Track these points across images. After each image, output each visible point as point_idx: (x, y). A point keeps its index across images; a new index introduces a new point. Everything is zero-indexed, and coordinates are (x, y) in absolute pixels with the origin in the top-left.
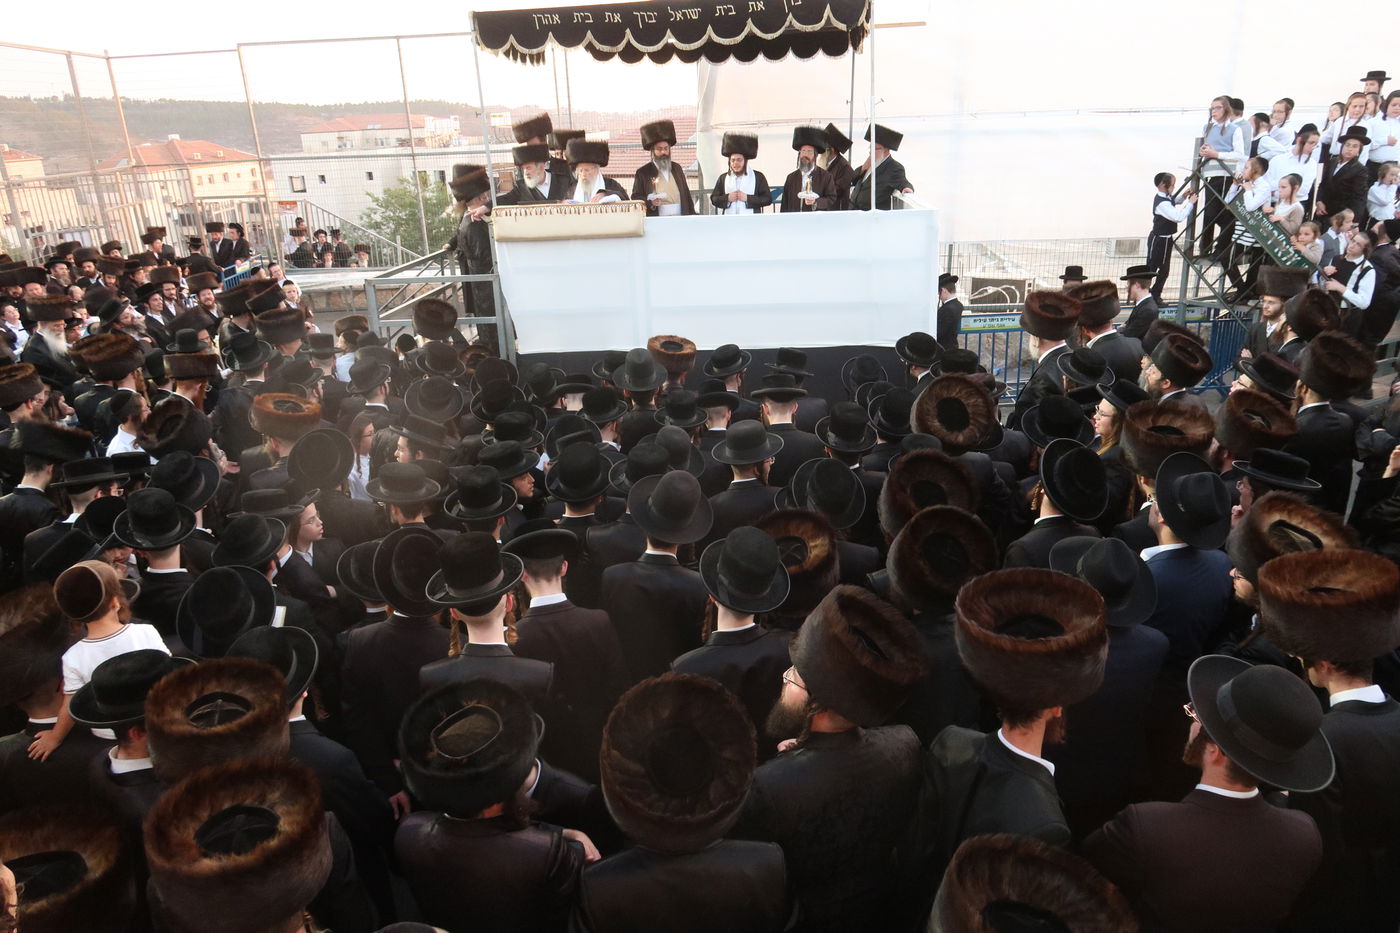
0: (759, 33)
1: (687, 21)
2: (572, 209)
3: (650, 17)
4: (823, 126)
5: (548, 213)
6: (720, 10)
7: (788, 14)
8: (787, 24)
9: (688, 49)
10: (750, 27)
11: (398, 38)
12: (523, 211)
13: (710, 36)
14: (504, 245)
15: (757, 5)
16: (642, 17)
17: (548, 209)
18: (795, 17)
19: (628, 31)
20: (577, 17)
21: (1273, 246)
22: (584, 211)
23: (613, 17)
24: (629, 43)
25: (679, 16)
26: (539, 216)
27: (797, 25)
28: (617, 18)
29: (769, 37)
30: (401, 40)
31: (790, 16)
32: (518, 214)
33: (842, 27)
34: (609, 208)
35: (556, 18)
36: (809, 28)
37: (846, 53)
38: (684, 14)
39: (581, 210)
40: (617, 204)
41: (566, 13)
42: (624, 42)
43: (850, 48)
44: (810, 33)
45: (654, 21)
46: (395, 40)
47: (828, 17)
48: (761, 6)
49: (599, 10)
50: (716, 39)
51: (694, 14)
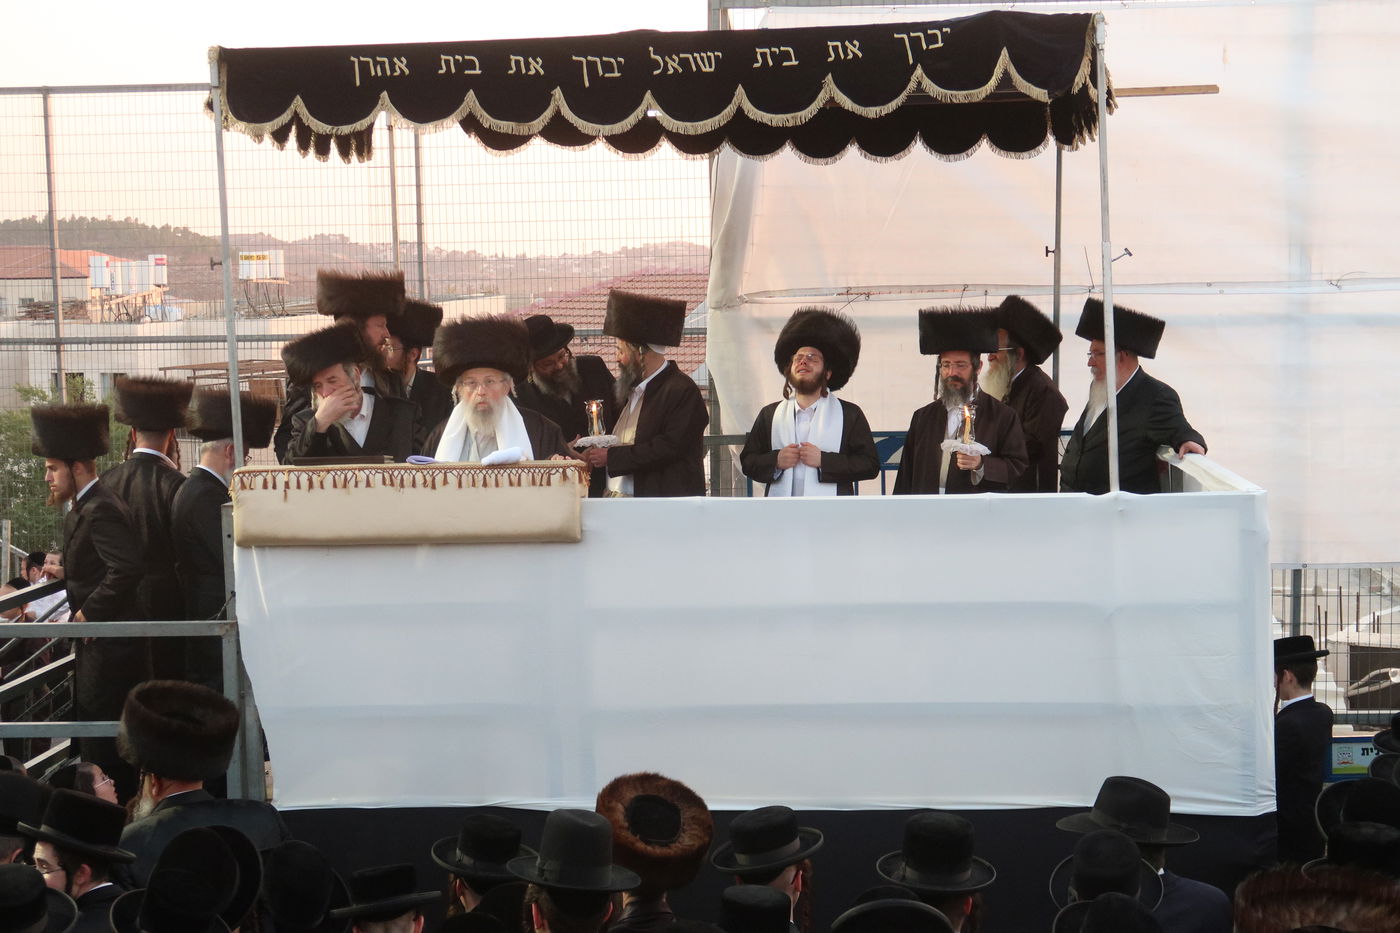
0: (848, 104)
1: (688, 75)
2: (419, 477)
3: (608, 67)
4: (995, 301)
5: (362, 485)
6: (763, 55)
7: (914, 68)
8: (912, 85)
9: (691, 132)
10: (830, 91)
11: (46, 91)
12: (304, 478)
13: (740, 110)
14: (254, 553)
15: (845, 49)
16: (592, 66)
17: (362, 476)
18: (928, 72)
19: (558, 92)
20: (447, 64)
22: (445, 482)
23: (527, 65)
24: (558, 115)
25: (673, 65)
26: (340, 491)
27: (933, 89)
28: (536, 66)
29: (872, 112)
30: (54, 98)
31: (919, 71)
32: (293, 484)
33: (1040, 94)
34: (504, 479)
35: (401, 65)
36: (960, 96)
37: (1041, 148)
38: (684, 63)
39: (439, 478)
40: (523, 468)
41: (423, 56)
42: (548, 114)
43: (1051, 140)
44: (961, 105)
45: (617, 74)
46: (38, 98)
47: (1006, 73)
48: (854, 49)
49: (494, 53)
50: (754, 113)
51: (706, 63)
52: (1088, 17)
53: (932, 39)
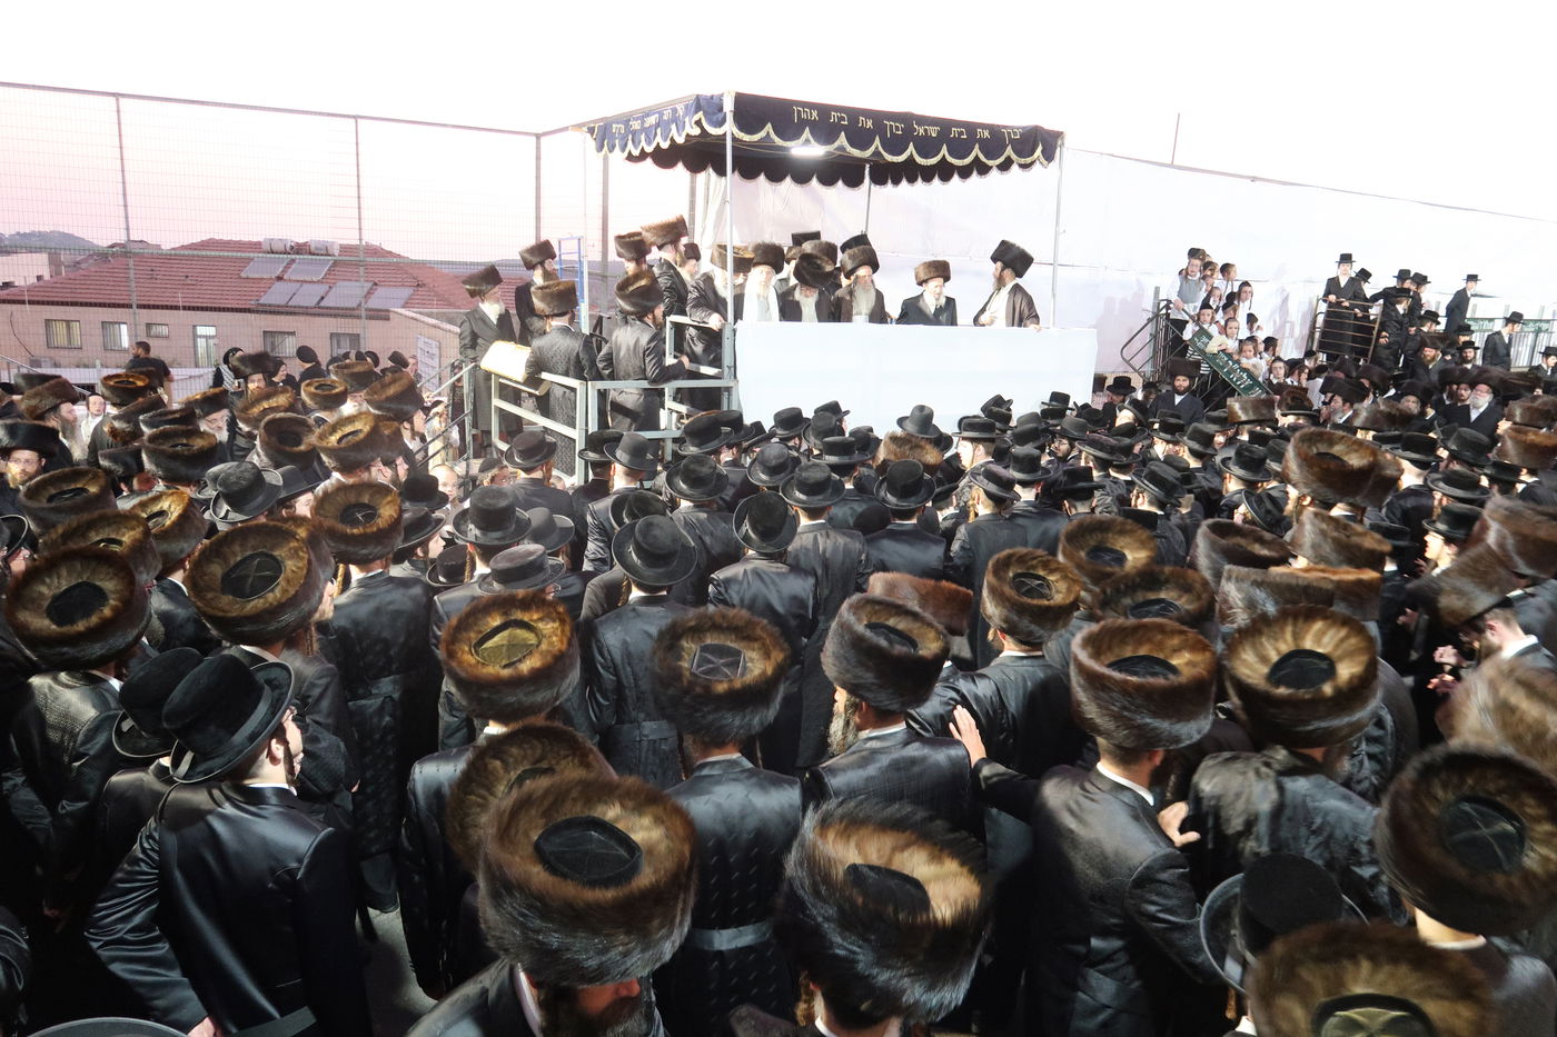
0: (983, 159)
1: (927, 137)
3: (897, 128)
6: (954, 132)
7: (1007, 146)
8: (1006, 154)
9: (928, 167)
10: (976, 151)
13: (944, 156)
15: (982, 133)
16: (891, 126)
18: (1013, 149)
19: (877, 138)
20: (833, 116)
21: (1229, 373)
23: (866, 122)
24: (876, 148)
25: (921, 132)
27: (1014, 157)
29: (991, 163)
31: (1009, 148)
35: (815, 114)
38: (926, 130)
41: (825, 110)
42: (873, 148)
45: (900, 132)
48: (986, 134)
49: (854, 114)
50: (950, 159)
51: (933, 132)
52: (1062, 133)
53: (1015, 134)
